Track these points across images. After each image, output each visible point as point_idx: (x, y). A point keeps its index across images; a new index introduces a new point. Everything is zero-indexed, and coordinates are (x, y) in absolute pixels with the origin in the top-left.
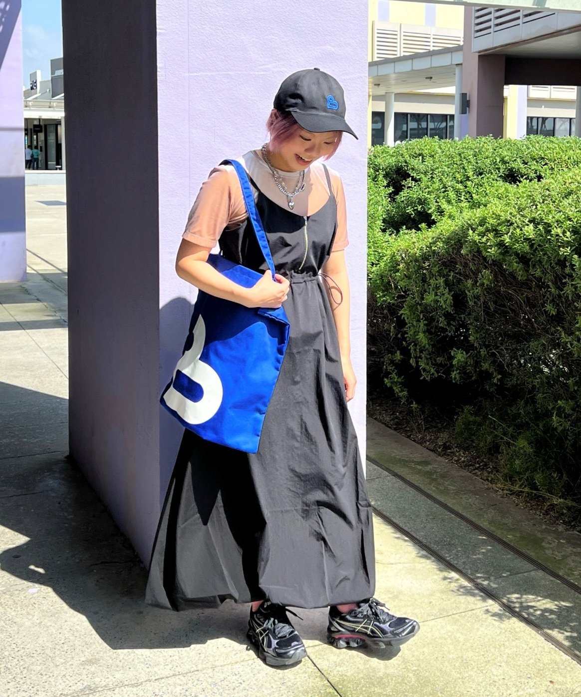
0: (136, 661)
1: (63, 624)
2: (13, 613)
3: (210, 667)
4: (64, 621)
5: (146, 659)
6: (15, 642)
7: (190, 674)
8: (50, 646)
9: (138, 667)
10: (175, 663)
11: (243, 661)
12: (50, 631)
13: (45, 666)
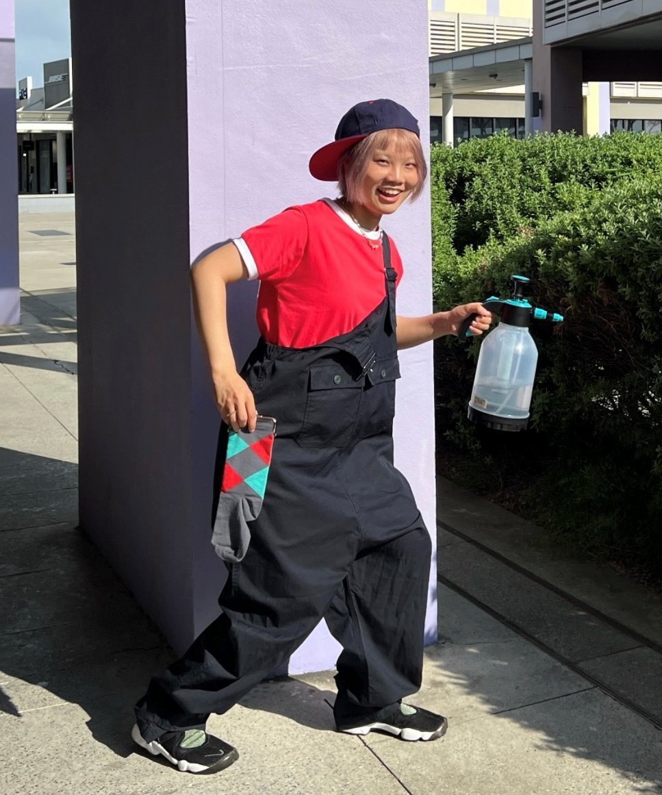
6: (23, 745)
8: (66, 749)
12: (64, 731)
13: (60, 772)
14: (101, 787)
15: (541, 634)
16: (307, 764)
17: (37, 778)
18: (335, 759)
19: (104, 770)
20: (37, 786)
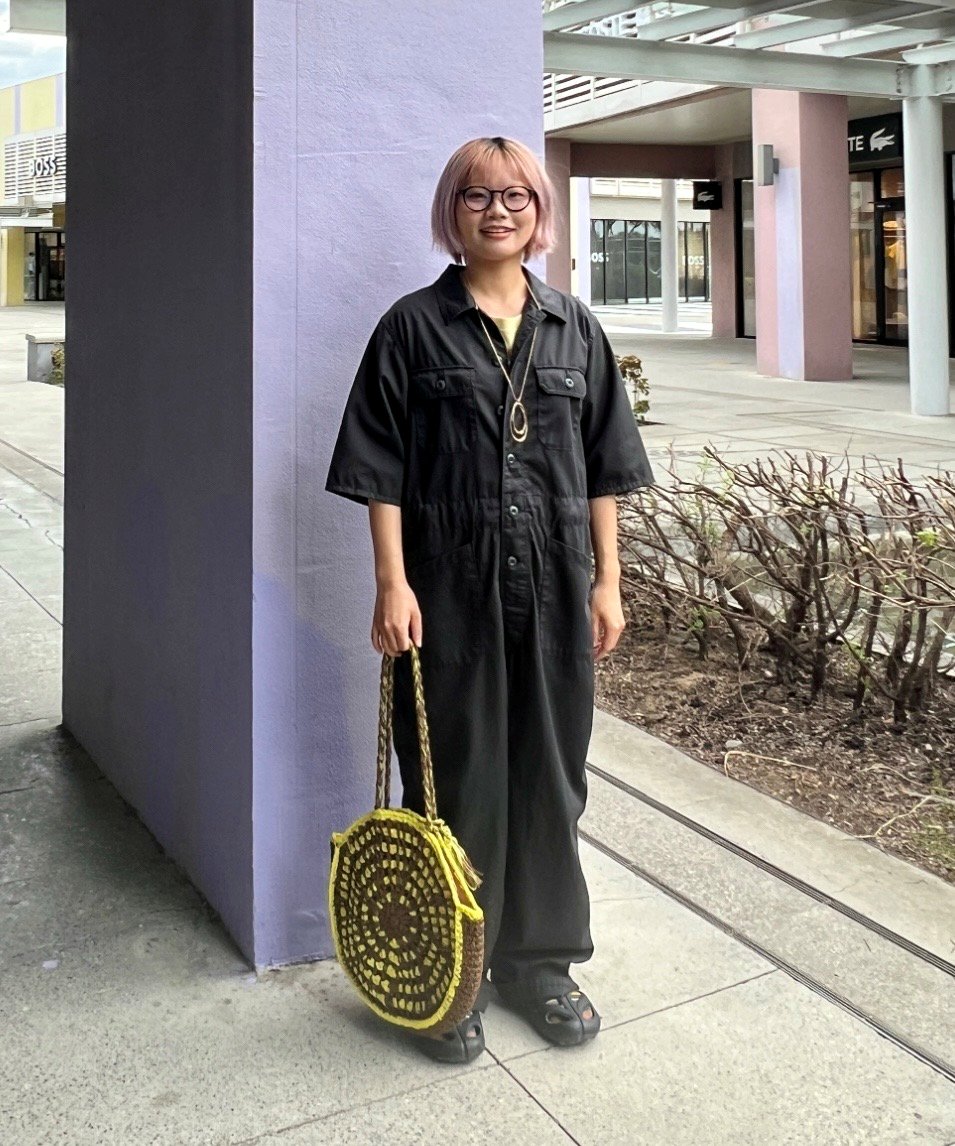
0: (240, 1096)
1: (108, 1027)
2: (26, 1009)
3: (362, 1103)
4: (108, 1021)
5: (256, 1091)
6: (37, 1063)
7: (332, 1119)
8: (96, 1071)
9: (245, 1107)
10: (304, 1098)
11: (412, 1090)
12: (89, 1040)
13: (94, 1109)
14: (155, 1135)
15: (683, 886)
16: (428, 1095)
17: (63, 1118)
18: (463, 1087)
19: (154, 1105)
20: (65, 1133)
